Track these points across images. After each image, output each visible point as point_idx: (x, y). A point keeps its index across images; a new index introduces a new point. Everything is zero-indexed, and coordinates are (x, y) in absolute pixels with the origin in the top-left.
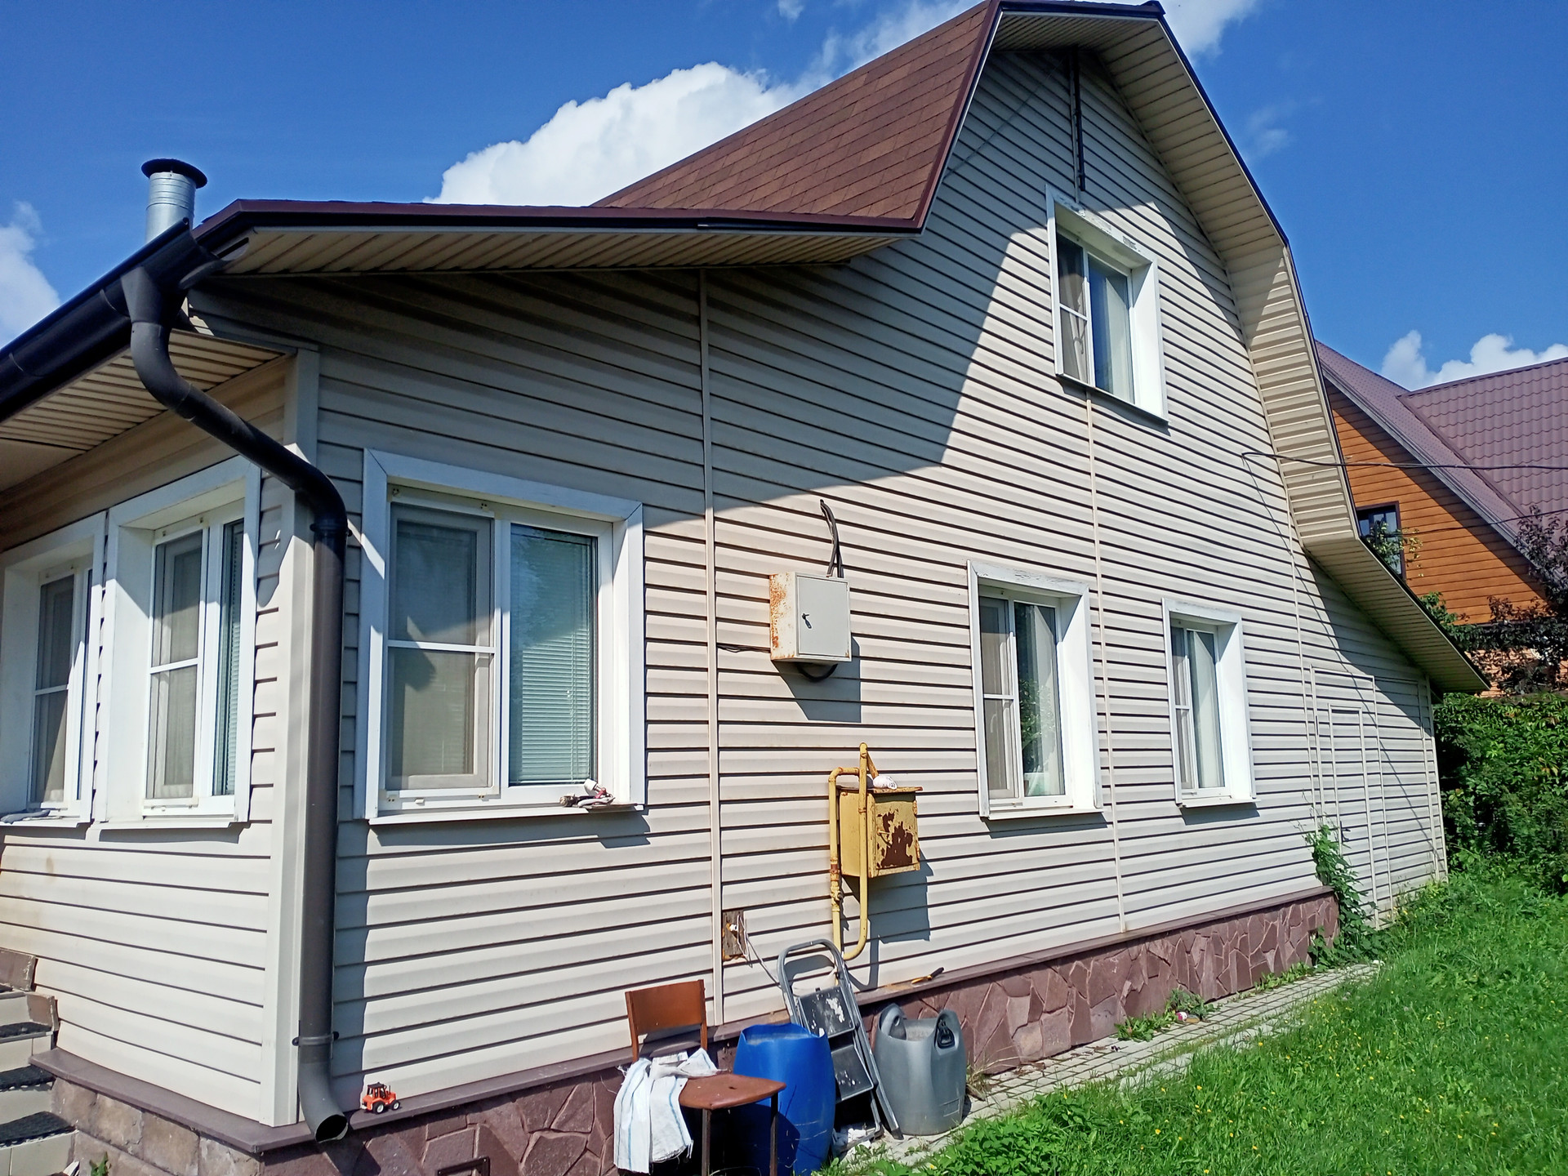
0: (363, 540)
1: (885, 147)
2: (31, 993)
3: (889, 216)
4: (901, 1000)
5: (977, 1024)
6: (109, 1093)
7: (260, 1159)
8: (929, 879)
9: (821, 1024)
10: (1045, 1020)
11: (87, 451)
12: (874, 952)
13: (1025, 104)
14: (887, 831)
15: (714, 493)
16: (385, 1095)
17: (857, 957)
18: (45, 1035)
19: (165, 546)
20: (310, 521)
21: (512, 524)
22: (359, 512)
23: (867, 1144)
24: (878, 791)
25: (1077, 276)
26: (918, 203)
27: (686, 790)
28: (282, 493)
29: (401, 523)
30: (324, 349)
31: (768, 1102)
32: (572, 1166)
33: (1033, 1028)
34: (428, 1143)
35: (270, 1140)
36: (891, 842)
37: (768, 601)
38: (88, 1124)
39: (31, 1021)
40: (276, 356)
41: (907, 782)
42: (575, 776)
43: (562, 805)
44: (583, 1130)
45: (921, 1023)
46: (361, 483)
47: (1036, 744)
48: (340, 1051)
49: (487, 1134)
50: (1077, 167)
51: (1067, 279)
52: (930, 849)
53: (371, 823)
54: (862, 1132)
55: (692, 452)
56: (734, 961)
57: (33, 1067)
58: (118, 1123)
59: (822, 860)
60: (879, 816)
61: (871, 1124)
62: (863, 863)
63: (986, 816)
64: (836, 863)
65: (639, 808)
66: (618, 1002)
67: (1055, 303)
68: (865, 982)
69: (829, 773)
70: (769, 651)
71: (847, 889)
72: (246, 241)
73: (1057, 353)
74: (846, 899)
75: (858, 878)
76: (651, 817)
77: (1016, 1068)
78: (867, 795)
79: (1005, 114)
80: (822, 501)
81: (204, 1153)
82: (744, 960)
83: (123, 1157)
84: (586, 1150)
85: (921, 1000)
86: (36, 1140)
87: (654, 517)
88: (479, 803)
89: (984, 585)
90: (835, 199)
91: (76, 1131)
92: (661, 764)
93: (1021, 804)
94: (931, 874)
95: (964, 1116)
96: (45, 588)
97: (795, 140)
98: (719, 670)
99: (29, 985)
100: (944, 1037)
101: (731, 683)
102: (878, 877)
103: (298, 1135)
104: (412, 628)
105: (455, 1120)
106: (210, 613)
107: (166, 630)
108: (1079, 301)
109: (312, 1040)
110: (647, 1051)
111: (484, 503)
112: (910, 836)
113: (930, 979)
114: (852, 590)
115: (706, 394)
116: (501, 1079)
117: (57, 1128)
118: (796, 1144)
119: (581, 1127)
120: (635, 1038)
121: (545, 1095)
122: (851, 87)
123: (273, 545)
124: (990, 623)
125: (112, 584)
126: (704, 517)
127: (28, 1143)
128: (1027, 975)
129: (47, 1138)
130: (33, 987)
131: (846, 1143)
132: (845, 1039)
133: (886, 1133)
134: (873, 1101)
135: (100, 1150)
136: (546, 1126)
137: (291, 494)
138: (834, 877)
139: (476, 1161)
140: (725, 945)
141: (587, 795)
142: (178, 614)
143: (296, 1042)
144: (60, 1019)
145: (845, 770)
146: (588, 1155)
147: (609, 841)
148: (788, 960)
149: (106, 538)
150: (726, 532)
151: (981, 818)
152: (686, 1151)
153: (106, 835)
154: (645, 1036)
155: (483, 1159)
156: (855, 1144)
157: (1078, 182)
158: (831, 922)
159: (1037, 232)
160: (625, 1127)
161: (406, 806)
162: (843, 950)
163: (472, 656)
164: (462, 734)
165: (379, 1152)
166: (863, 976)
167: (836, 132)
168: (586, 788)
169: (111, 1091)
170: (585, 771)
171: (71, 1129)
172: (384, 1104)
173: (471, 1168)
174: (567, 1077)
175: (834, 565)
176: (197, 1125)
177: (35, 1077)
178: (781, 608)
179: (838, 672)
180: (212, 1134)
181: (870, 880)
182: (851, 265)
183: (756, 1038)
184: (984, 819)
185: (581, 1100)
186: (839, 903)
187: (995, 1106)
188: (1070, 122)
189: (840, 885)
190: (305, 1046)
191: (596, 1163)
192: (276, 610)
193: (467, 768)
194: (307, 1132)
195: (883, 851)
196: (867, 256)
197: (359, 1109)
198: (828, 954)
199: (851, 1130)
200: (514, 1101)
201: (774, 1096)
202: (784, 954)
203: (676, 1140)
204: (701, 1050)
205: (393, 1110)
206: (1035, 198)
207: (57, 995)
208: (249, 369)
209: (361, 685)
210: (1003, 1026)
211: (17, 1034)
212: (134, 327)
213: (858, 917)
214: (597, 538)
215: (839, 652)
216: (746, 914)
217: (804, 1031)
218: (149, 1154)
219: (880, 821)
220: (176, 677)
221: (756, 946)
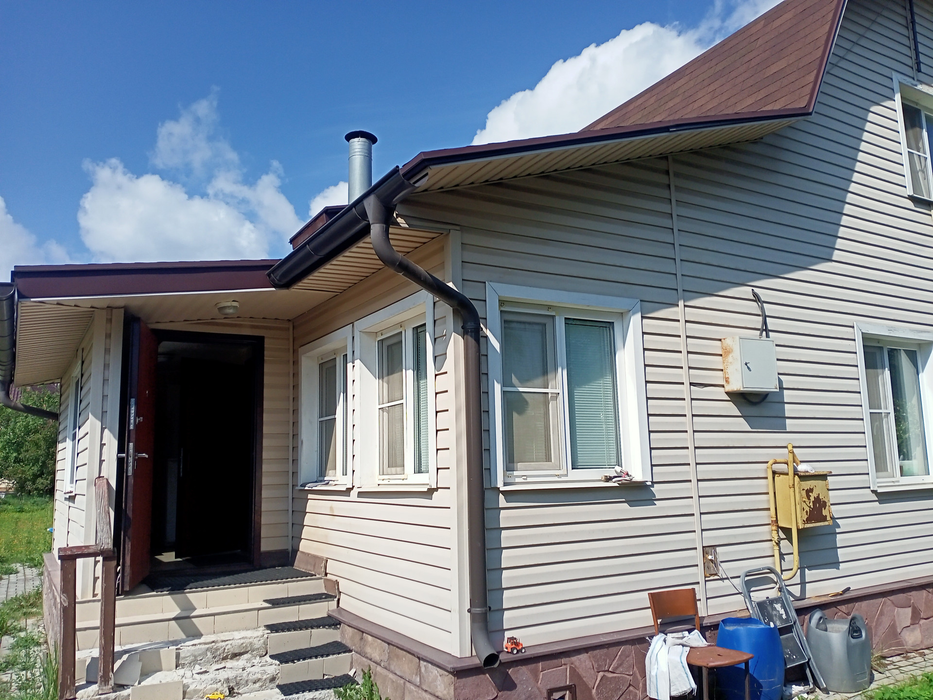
0: (488, 333)
1: (782, 64)
2: (325, 577)
3: (789, 107)
4: (822, 607)
5: (874, 624)
6: (370, 634)
7: (454, 675)
8: (838, 530)
9: (771, 619)
10: (923, 624)
11: (341, 293)
12: (803, 576)
13: (874, 21)
14: (809, 499)
15: (683, 290)
16: (517, 644)
17: (791, 578)
18: (334, 600)
19: (382, 340)
20: (461, 324)
21: (565, 318)
22: (485, 317)
23: (805, 696)
24: (802, 474)
25: (918, 129)
26: (809, 96)
27: (676, 473)
28: (446, 309)
29: (506, 322)
30: (463, 228)
31: (743, 666)
32: (623, 694)
33: (914, 629)
34: (542, 673)
35: (459, 665)
36: (812, 507)
37: (721, 355)
38: (359, 649)
39: (326, 592)
40: (439, 235)
41: (822, 468)
42: (608, 464)
43: (603, 481)
44: (628, 673)
45: (837, 622)
46: (485, 301)
47: (907, 442)
48: (491, 617)
49: (573, 671)
50: (914, 57)
51: (910, 132)
52: (837, 511)
53: (501, 489)
54: (801, 688)
55: (669, 267)
56: (712, 578)
57: (329, 616)
58: (375, 650)
59: (764, 517)
60: (803, 490)
61: (806, 683)
62: (795, 519)
63: (875, 489)
64: (775, 519)
65: (649, 483)
66: (644, 599)
67: (904, 148)
68: (798, 594)
69: (767, 462)
70: (723, 386)
71: (782, 536)
72: (427, 174)
73: (908, 181)
74: (782, 542)
75: (791, 529)
76: (656, 489)
77: (904, 654)
78: (794, 477)
79: (861, 31)
80: (753, 290)
81: (423, 669)
82: (718, 577)
83: (379, 668)
84: (630, 685)
85: (836, 607)
86: (335, 656)
87: (647, 308)
88: (556, 479)
89: (866, 337)
90: (750, 101)
91: (353, 652)
92: (660, 457)
93: (898, 481)
94: (839, 527)
95: (871, 683)
96: (321, 365)
97: (719, 68)
98: (692, 399)
99: (324, 574)
100: (856, 631)
101: (700, 407)
102: (804, 529)
103: (474, 663)
104: (515, 380)
105: (555, 662)
106: (409, 375)
107: (385, 385)
108: (920, 145)
109: (478, 610)
110: (662, 629)
111: (549, 307)
112: (825, 503)
113: (841, 594)
114: (777, 345)
115: (675, 231)
116: (579, 640)
117: (344, 650)
118: (760, 692)
119: (626, 671)
120: (655, 620)
121: (605, 650)
122: (753, 30)
123: (442, 338)
124: (871, 363)
125: (358, 362)
126: (678, 305)
127: (331, 657)
128: (909, 594)
129: (340, 655)
130: (326, 574)
131: (791, 694)
132: (788, 630)
133: (817, 690)
134: (808, 669)
135: (366, 664)
136: (606, 669)
137: (450, 309)
138: (774, 528)
139: (568, 686)
140: (706, 568)
141: (617, 475)
142: (391, 377)
143: (469, 611)
144: (340, 592)
145: (778, 460)
146: (631, 688)
147: (632, 503)
148: (747, 578)
149: (353, 337)
150: (693, 315)
151: (872, 491)
152: (692, 691)
153: (360, 494)
154: (660, 620)
155: (572, 685)
156: (797, 695)
157: (915, 67)
158: (773, 556)
159: (888, 103)
160: (653, 673)
161: (517, 480)
162: (782, 574)
163: (547, 395)
164: (544, 439)
165: (515, 676)
166: (796, 590)
167: (746, 59)
168: (616, 471)
169: (371, 632)
170: (614, 461)
171: (350, 651)
172: (517, 649)
173: (566, 690)
174: (617, 641)
175: (764, 330)
176: (419, 654)
177: (331, 622)
178: (730, 358)
179: (769, 399)
180: (428, 659)
181: (799, 530)
182: (763, 141)
183: (730, 626)
184: (874, 492)
185: (626, 655)
186: (778, 544)
187: (892, 678)
188: (907, 28)
189: (778, 533)
190: (474, 613)
191: (637, 693)
192: (446, 373)
193: (548, 459)
194: (477, 662)
195: (807, 512)
196: (775, 134)
197: (503, 651)
198: (772, 576)
199: (794, 686)
200: (587, 653)
201: (747, 663)
202: (744, 575)
203: (687, 684)
204: (696, 631)
205: (522, 653)
206: (886, 82)
207: (339, 579)
208: (424, 243)
209: (491, 413)
210: (893, 627)
211: (320, 599)
212: (372, 227)
213: (792, 554)
214: (613, 323)
215: (769, 385)
216: (718, 549)
217: (761, 623)
218: (392, 668)
219: (804, 493)
220: (391, 410)
221: (725, 569)
